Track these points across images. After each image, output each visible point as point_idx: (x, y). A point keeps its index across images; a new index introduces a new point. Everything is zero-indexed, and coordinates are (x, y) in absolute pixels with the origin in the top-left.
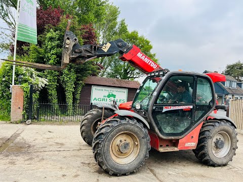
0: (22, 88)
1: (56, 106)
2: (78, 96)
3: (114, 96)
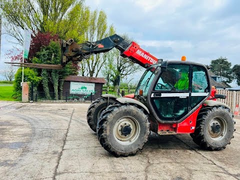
0: (27, 84)
1: (48, 95)
2: (61, 88)
3: (86, 88)
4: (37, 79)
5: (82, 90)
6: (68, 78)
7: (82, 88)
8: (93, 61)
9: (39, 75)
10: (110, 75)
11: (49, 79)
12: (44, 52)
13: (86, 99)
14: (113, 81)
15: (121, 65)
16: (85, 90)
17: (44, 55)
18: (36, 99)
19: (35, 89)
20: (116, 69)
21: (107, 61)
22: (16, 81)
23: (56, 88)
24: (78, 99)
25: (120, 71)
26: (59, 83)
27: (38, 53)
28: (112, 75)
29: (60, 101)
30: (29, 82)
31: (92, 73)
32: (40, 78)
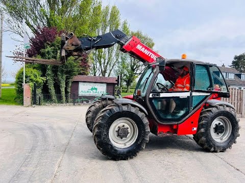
0: (29, 85)
2: (69, 90)
3: (96, 89)
4: (40, 79)
5: (92, 91)
6: (76, 78)
7: (92, 89)
8: (105, 60)
9: (43, 75)
10: (123, 75)
11: (55, 80)
12: (49, 49)
14: (126, 81)
15: (134, 64)
16: (95, 91)
17: (48, 52)
18: (40, 103)
19: (39, 91)
20: (130, 68)
21: (120, 60)
22: (17, 83)
23: (63, 90)
24: (87, 102)
25: (133, 70)
26: (67, 84)
27: (42, 50)
28: (125, 75)
30: (31, 84)
31: (104, 73)
32: (44, 79)
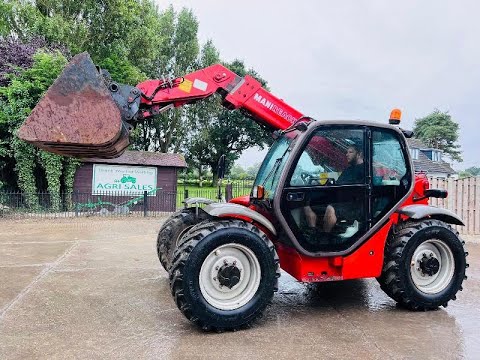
3: (133, 180)
5: (123, 185)
7: (124, 180)
13: (133, 208)
16: (131, 184)
24: (111, 209)
29: (64, 215)
